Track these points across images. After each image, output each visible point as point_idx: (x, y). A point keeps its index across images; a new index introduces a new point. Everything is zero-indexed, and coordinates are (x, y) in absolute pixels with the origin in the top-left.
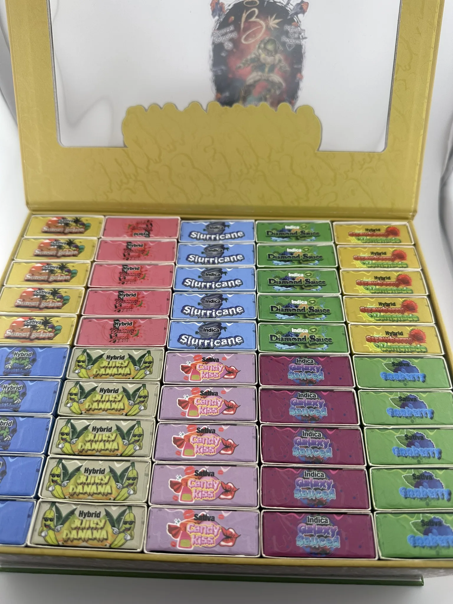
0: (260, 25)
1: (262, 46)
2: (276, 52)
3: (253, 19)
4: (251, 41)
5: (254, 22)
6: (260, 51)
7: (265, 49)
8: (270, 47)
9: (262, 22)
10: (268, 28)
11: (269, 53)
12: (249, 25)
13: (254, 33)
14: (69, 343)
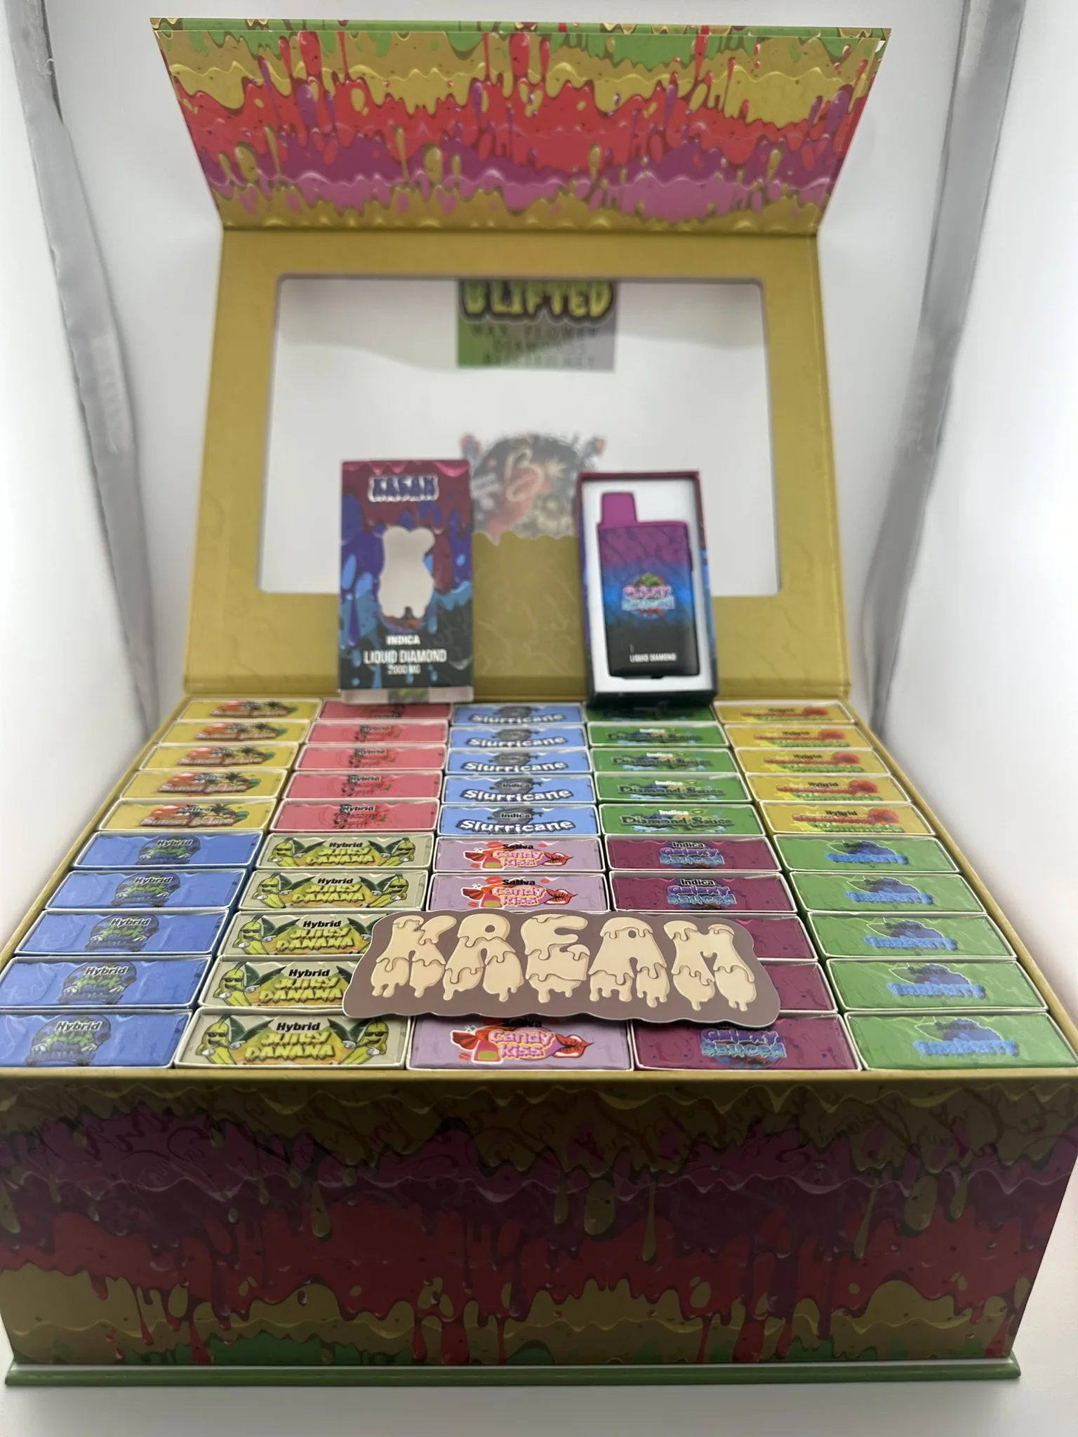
0: (535, 474)
1: (540, 504)
2: (561, 511)
3: (525, 464)
4: (522, 497)
5: (527, 471)
6: (537, 513)
7: (544, 509)
8: (552, 505)
9: (538, 470)
10: (547, 478)
11: (551, 515)
12: (518, 473)
13: (526, 486)
14: (262, 827)
